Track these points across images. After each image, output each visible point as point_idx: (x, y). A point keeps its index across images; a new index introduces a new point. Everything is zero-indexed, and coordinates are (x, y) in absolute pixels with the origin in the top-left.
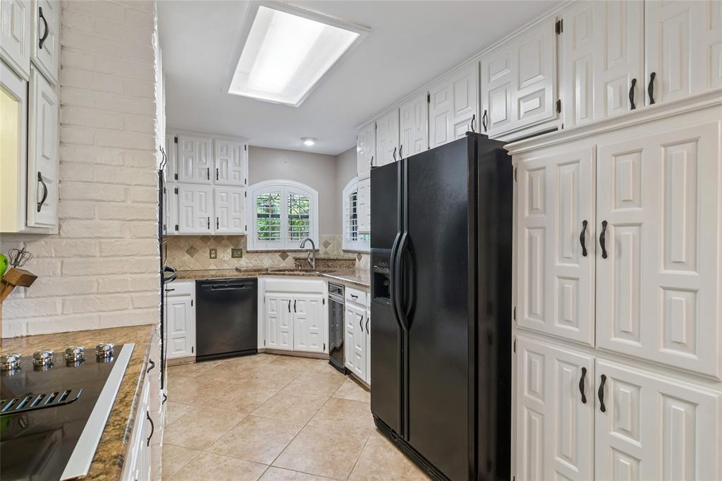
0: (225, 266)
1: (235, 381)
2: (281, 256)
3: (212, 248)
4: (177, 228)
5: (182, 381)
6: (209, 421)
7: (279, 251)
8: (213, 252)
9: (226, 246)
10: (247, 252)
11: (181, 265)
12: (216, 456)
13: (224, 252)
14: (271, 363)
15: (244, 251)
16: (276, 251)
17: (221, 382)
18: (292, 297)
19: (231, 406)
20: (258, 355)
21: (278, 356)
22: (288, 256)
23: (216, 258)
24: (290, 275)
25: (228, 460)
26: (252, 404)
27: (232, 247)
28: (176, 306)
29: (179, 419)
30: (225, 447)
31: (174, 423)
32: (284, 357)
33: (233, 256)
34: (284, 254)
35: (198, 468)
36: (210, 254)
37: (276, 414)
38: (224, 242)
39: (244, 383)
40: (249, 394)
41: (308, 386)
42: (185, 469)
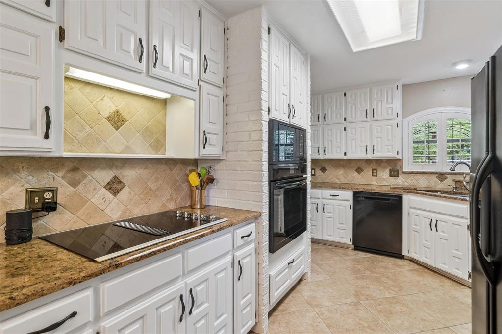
0: (383, 182)
1: (369, 273)
2: (439, 178)
3: (373, 168)
4: (345, 154)
5: (336, 258)
6: (331, 291)
7: (436, 173)
8: (375, 171)
9: (385, 167)
10: (403, 173)
11: (352, 179)
12: (317, 316)
13: (383, 171)
14: (409, 270)
15: (400, 172)
16: (432, 173)
17: (359, 270)
18: (435, 217)
19: (352, 289)
20: (403, 260)
21: (421, 267)
22: (446, 178)
23: (376, 176)
24: (431, 195)
25: (321, 324)
26: (368, 295)
27: (390, 168)
28: (340, 207)
29: (316, 281)
30: (326, 314)
31: (312, 282)
32: (426, 270)
33: (391, 176)
34: (442, 176)
35: (302, 317)
36: (373, 173)
37: (380, 312)
38: (383, 164)
39: (375, 277)
40: (371, 287)
41: (430, 304)
42: (296, 312)
